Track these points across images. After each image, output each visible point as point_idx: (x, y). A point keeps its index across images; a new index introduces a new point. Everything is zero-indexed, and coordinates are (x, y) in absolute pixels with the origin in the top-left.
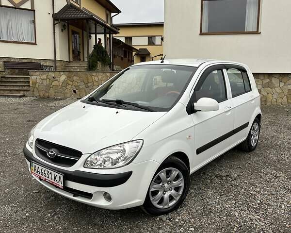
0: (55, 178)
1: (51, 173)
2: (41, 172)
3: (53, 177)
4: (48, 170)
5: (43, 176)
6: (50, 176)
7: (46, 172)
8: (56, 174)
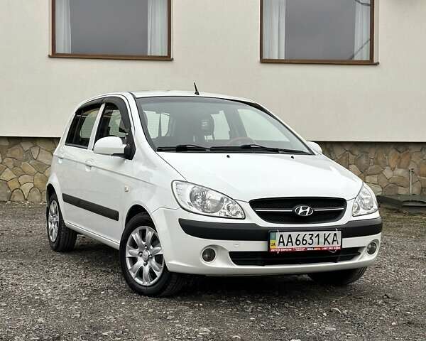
0: (326, 239)
1: (318, 235)
2: (297, 240)
3: (322, 240)
4: (311, 233)
5: (301, 246)
6: (315, 240)
7: (308, 238)
8: (327, 233)
